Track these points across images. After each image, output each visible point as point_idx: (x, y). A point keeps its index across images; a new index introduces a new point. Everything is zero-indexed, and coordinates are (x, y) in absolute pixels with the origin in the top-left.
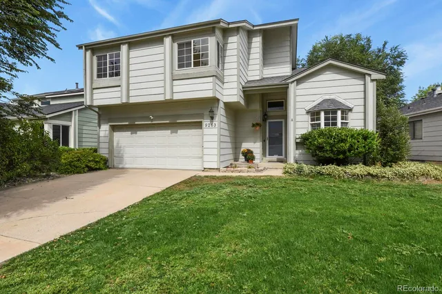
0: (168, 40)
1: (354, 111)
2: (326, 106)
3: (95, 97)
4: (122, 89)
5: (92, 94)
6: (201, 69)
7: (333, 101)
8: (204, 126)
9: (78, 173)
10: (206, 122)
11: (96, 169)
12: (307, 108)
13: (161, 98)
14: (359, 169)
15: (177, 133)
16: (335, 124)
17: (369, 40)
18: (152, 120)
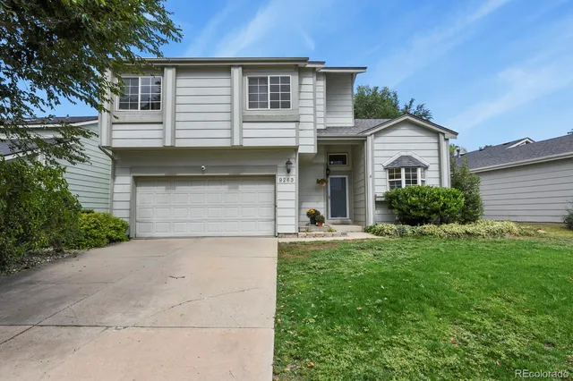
0: (236, 72)
1: (429, 169)
2: (405, 163)
3: (115, 134)
4: (165, 127)
5: (111, 131)
6: (281, 112)
7: (410, 158)
8: (278, 181)
9: (96, 246)
10: (280, 176)
11: (119, 241)
12: (385, 165)
13: (226, 143)
14: (455, 228)
15: (237, 188)
16: (415, 182)
17: (395, 95)
18: (203, 172)
